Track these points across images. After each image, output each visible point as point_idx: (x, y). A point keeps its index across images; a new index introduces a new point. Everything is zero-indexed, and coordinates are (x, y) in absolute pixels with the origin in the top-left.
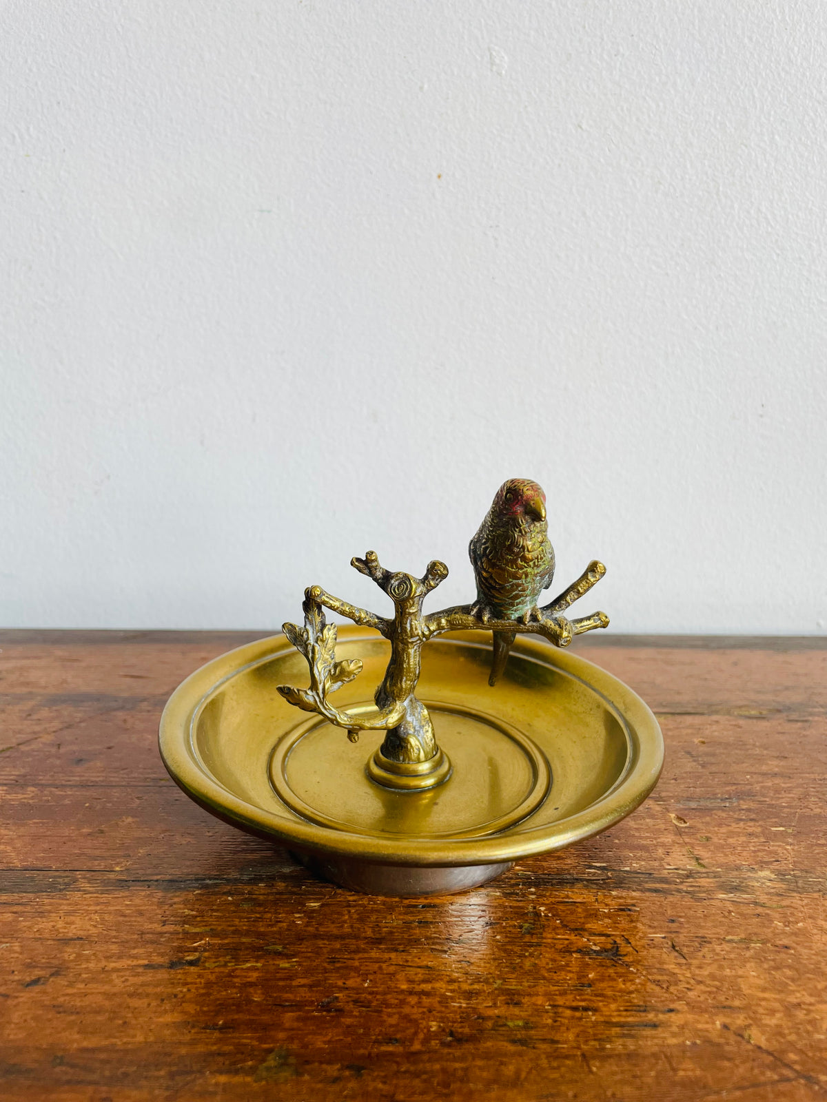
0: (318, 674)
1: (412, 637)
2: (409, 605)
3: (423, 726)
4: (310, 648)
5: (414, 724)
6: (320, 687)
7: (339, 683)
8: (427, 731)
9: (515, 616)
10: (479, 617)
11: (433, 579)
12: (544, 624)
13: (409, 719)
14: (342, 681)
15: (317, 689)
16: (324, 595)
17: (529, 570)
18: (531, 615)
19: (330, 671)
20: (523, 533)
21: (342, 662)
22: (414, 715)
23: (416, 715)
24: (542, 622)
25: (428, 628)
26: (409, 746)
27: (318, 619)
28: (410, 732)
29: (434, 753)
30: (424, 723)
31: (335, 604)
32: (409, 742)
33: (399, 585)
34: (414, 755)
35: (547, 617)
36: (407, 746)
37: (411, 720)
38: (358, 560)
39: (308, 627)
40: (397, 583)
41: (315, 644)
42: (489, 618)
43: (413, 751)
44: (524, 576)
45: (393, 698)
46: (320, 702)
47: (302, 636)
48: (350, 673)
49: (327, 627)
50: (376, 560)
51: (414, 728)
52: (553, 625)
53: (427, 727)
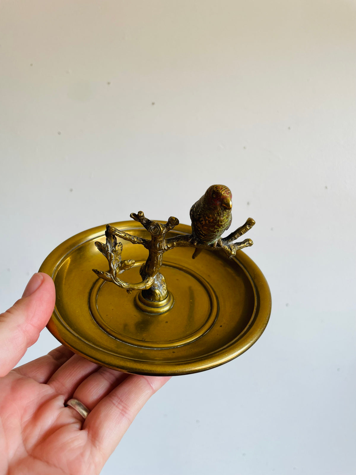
0: (113, 266)
1: (159, 250)
2: (159, 237)
3: (162, 285)
4: (109, 254)
5: (158, 284)
6: (114, 272)
7: (123, 270)
8: (164, 287)
9: (210, 244)
10: (192, 243)
11: (171, 226)
12: (224, 248)
13: (156, 282)
14: (125, 269)
15: (112, 273)
16: (116, 231)
17: (220, 229)
18: (218, 243)
19: (119, 265)
20: (220, 214)
21: (125, 261)
22: (158, 281)
23: (159, 280)
24: (222, 247)
25: (167, 246)
26: (155, 294)
27: (113, 241)
28: (156, 288)
29: (167, 296)
30: (162, 283)
31: (122, 235)
32: (155, 292)
33: (154, 228)
34: (157, 298)
35: (225, 245)
36: (154, 295)
37: (157, 283)
38: (134, 214)
39: (108, 244)
40: (153, 227)
41: (111, 253)
42: (197, 243)
43: (157, 296)
44: (217, 232)
45: (149, 275)
46: (114, 278)
47: (105, 248)
48: (128, 266)
49: (118, 245)
50: (143, 216)
51: (158, 286)
52: (228, 248)
53: (164, 285)
